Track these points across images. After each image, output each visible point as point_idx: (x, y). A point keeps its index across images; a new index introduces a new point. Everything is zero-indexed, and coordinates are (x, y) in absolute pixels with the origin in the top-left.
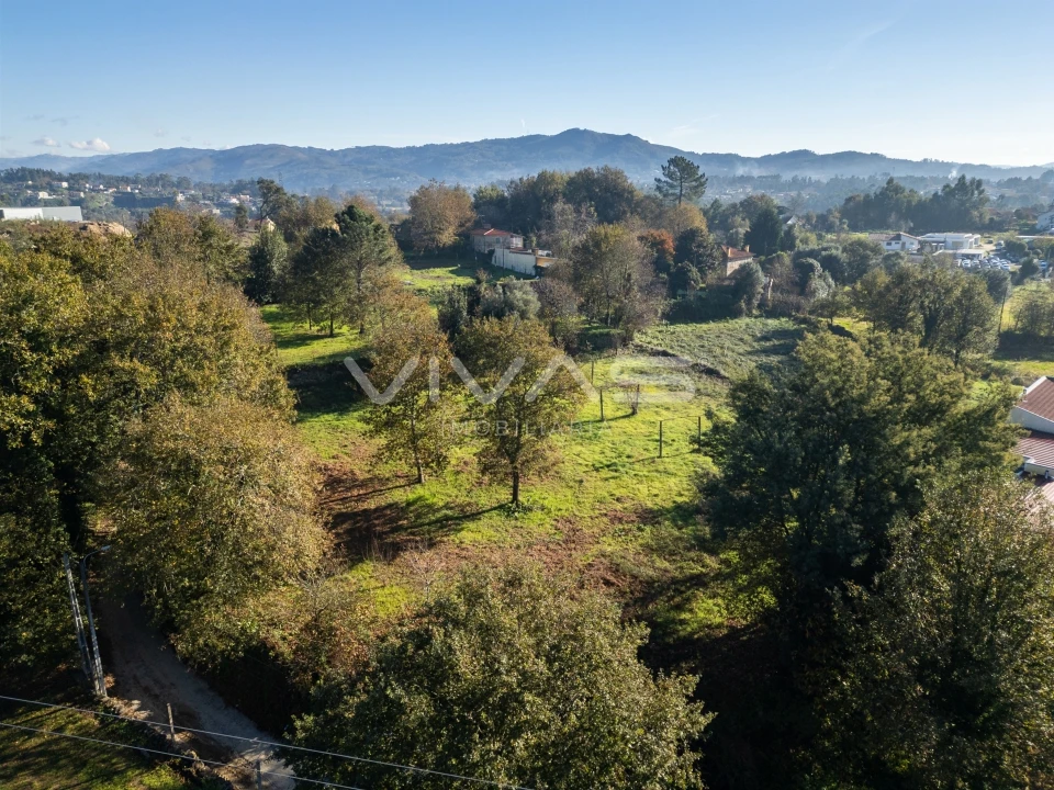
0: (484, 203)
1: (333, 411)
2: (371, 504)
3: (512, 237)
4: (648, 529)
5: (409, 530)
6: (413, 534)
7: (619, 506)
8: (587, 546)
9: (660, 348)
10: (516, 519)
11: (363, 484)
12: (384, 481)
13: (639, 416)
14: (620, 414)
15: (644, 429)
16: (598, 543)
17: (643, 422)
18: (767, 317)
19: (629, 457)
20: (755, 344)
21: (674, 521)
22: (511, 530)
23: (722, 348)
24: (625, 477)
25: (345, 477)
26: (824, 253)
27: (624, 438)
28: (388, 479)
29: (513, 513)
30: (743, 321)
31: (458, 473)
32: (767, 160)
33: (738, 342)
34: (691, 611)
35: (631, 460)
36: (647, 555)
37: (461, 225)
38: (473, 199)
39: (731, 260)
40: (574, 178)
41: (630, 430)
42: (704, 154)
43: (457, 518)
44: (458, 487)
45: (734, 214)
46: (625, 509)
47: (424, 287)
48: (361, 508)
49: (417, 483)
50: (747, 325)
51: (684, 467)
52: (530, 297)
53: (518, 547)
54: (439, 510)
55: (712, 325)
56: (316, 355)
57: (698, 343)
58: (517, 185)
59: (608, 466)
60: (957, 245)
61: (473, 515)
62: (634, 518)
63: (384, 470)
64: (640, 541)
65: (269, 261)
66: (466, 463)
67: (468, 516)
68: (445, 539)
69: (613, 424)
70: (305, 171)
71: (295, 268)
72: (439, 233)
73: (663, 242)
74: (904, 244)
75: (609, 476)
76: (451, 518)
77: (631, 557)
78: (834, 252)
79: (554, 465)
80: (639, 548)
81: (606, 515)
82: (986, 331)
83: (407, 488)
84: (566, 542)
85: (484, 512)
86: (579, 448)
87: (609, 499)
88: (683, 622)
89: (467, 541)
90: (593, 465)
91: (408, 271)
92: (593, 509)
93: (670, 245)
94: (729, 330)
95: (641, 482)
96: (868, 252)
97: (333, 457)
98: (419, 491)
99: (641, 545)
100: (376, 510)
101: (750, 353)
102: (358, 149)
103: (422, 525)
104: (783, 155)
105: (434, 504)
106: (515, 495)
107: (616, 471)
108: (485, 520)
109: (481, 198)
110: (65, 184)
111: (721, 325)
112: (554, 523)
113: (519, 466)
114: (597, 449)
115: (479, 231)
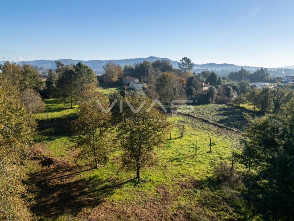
0: (127, 70)
1: (67, 136)
2: (73, 180)
3: (135, 79)
4: (198, 191)
5: (88, 194)
6: (90, 196)
7: (183, 179)
8: (172, 202)
9: (186, 113)
10: (139, 187)
11: (71, 169)
12: (80, 167)
13: (184, 138)
14: (177, 137)
15: (187, 143)
16: (177, 200)
17: (186, 140)
19: (183, 155)
20: (217, 112)
21: (209, 187)
22: (136, 193)
23: (206, 113)
24: (184, 165)
25: (64, 165)
26: (232, 85)
27: (180, 147)
28: (83, 166)
29: (137, 183)
30: (211, 105)
31: (113, 163)
32: (203, 65)
33: (211, 112)
36: (201, 207)
37: (119, 76)
38: (123, 69)
39: (204, 87)
40: (154, 63)
41: (181, 143)
43: (112, 187)
44: (113, 170)
45: (200, 76)
46: (186, 180)
47: (106, 93)
48: (68, 181)
49: (95, 168)
50: (212, 106)
51: (206, 160)
52: (142, 94)
54: (103, 182)
55: (201, 106)
56: (63, 115)
58: (137, 65)
59: (176, 159)
61: (119, 185)
62: (191, 185)
63: (82, 162)
64: (196, 198)
65: (52, 83)
66: (117, 158)
67: (117, 186)
68: (105, 199)
69: (174, 140)
71: (58, 84)
72: (112, 78)
73: (182, 81)
75: (177, 164)
76: (109, 187)
78: (235, 85)
79: (156, 162)
80: (196, 203)
81: (178, 184)
83: (91, 171)
84: (162, 200)
85: (124, 183)
86: (163, 151)
87: (179, 175)
89: (115, 200)
90: (170, 159)
91: (102, 89)
92: (172, 181)
93: (185, 82)
95: (190, 167)
96: (245, 85)
97: (62, 156)
98: (96, 172)
99: (197, 201)
100: (75, 182)
101: (216, 115)
103: (95, 191)
104: (208, 64)
105: (101, 179)
106: (138, 174)
107: (180, 161)
108: (124, 187)
109: (126, 68)
111: (204, 106)
112: (156, 188)
113: (140, 163)
114: (170, 151)
115: (125, 77)
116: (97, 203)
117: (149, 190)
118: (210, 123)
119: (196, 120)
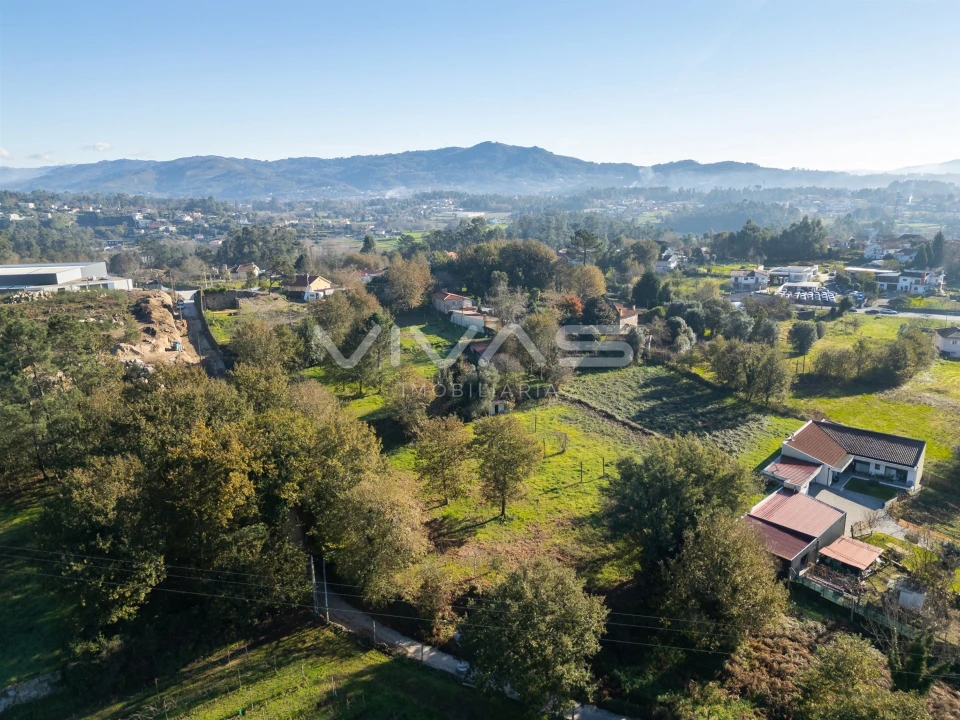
3: (464, 300)
4: (577, 529)
5: (449, 535)
6: (451, 537)
7: (561, 515)
8: (546, 540)
9: (576, 397)
10: (505, 525)
13: (567, 453)
14: (555, 451)
15: (570, 462)
16: (551, 538)
17: (570, 457)
18: (648, 365)
19: (563, 483)
20: (639, 391)
21: (591, 524)
22: (504, 532)
23: (617, 394)
24: (562, 497)
26: (689, 310)
27: (560, 470)
29: (503, 521)
30: (631, 370)
33: (628, 389)
34: (602, 573)
35: (565, 485)
36: (578, 544)
39: (623, 318)
41: (562, 463)
42: (602, 164)
43: (473, 527)
44: (469, 506)
46: (564, 517)
49: (445, 505)
50: (634, 373)
51: (596, 489)
53: (509, 542)
54: (460, 523)
55: (610, 374)
57: (601, 390)
59: (552, 490)
60: (798, 278)
61: (481, 524)
62: (569, 522)
64: (574, 536)
67: (479, 525)
68: (470, 539)
69: (551, 459)
70: (243, 181)
72: (411, 298)
73: (574, 305)
74: (757, 279)
75: (553, 496)
76: (469, 527)
77: (569, 545)
78: (696, 309)
79: (525, 495)
80: (573, 540)
81: (554, 521)
82: (782, 386)
83: (441, 508)
84: (534, 538)
85: (487, 522)
87: (555, 511)
88: (599, 580)
89: (482, 540)
90: (543, 489)
92: (546, 518)
93: (579, 307)
94: (622, 378)
95: (571, 500)
98: (448, 509)
99: (574, 538)
101: (635, 399)
102: (291, 161)
103: (455, 531)
105: (458, 518)
106: (503, 510)
107: (557, 493)
108: (488, 527)
109: (436, 264)
110: (32, 205)
112: (526, 527)
113: (506, 497)
114: (544, 478)
115: (440, 297)
116: (460, 543)
117: (518, 530)
118: (617, 421)
119: (592, 413)
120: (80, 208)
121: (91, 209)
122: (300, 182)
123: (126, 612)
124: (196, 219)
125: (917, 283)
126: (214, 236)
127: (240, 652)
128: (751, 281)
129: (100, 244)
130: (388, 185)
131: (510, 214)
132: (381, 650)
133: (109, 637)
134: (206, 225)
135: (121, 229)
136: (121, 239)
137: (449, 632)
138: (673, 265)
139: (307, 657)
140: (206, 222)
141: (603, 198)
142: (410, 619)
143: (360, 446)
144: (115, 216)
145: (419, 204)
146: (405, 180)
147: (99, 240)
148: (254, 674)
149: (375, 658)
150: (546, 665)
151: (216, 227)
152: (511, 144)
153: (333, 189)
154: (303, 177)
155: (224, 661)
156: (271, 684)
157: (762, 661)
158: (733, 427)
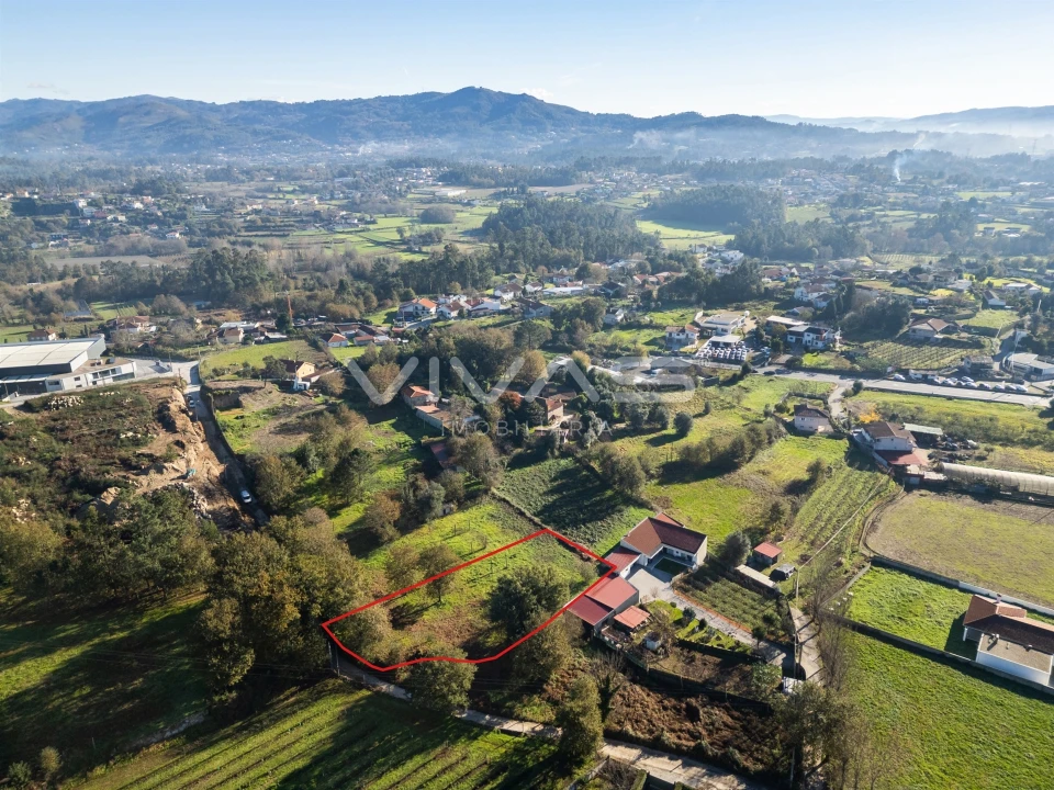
4: (483, 608)
6: (408, 618)
7: (474, 599)
8: (463, 617)
9: (503, 495)
16: (466, 616)
18: (561, 458)
20: (549, 485)
22: (439, 613)
23: (533, 489)
29: (440, 606)
30: (548, 463)
33: (541, 484)
35: (481, 576)
39: (550, 411)
49: (405, 596)
50: (550, 466)
54: (413, 608)
55: (533, 467)
57: (522, 485)
60: (725, 331)
61: (426, 608)
62: (479, 604)
64: (480, 614)
68: (419, 619)
69: (476, 554)
73: (513, 401)
74: (687, 335)
76: (419, 610)
77: (475, 621)
80: (479, 617)
81: (470, 604)
84: (456, 616)
85: (430, 607)
87: (471, 596)
89: (425, 619)
91: (368, 426)
92: (466, 602)
94: (540, 471)
98: (407, 599)
101: (545, 493)
103: (410, 614)
105: (412, 605)
106: (440, 599)
108: (430, 610)
111: (537, 467)
112: (453, 609)
118: (526, 517)
119: (511, 510)
120: (14, 193)
121: (27, 195)
122: (255, 133)
123: (237, 679)
124: (146, 205)
125: (817, 338)
126: (170, 227)
127: (296, 693)
128: (682, 337)
129: (43, 239)
130: (358, 138)
131: (492, 191)
132: (368, 689)
133: (230, 692)
134: (160, 214)
135: (64, 219)
136: (65, 232)
137: (404, 676)
138: (619, 318)
139: (330, 694)
140: (159, 209)
141: (592, 170)
142: (384, 671)
143: (353, 577)
144: (55, 203)
145: (393, 176)
146: (379, 133)
147: (41, 234)
148: (303, 704)
149: (365, 693)
150: (444, 697)
151: (172, 216)
152: (497, 90)
153: (295, 143)
154: (258, 127)
155: (287, 698)
156: (314, 710)
157: (563, 683)
158: (601, 519)
